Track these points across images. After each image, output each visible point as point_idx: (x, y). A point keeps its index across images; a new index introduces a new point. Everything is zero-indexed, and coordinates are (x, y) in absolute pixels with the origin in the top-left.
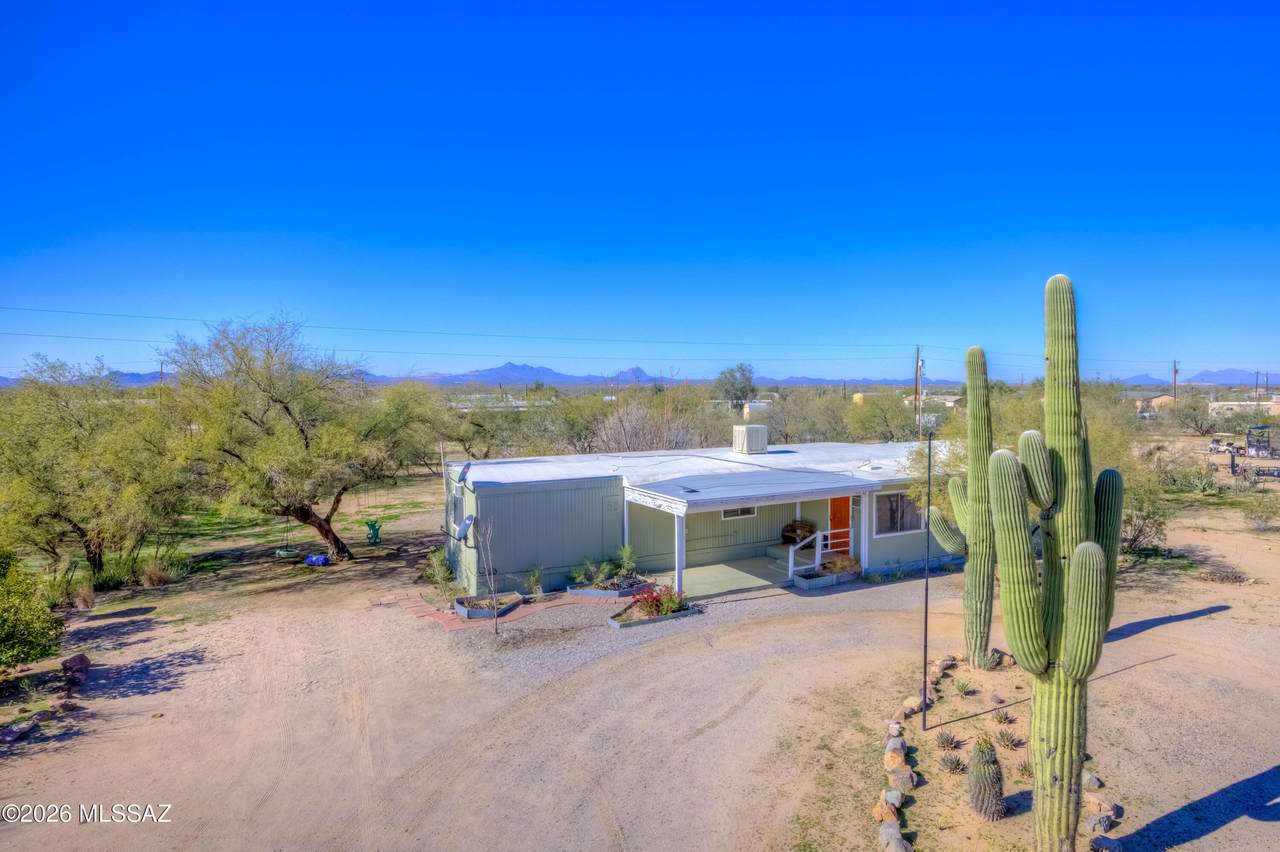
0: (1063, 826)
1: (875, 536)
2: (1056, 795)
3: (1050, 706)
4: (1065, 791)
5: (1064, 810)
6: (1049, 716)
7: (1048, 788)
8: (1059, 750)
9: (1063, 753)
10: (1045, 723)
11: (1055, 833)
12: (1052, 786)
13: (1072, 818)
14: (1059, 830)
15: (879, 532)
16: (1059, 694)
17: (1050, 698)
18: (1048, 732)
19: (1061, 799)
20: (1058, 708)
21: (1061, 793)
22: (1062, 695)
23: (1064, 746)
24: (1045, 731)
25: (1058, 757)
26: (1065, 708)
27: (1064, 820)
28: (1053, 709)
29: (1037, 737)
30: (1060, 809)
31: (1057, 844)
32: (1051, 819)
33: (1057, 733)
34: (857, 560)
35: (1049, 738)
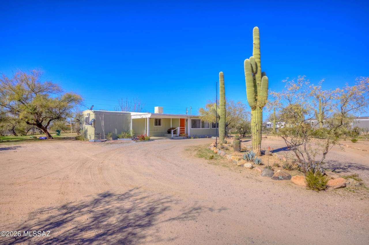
0: (259, 141)
1: (191, 129)
2: (257, 134)
3: (256, 115)
4: (259, 133)
5: (259, 137)
6: (256, 117)
7: (256, 133)
8: (258, 124)
9: (259, 125)
10: (255, 119)
11: (257, 143)
12: (256, 132)
13: (260, 139)
14: (258, 141)
15: (192, 128)
16: (258, 112)
17: (256, 113)
18: (256, 121)
19: (258, 135)
20: (257, 115)
21: (258, 134)
22: (258, 113)
23: (259, 123)
24: (255, 121)
25: (258, 125)
26: (259, 115)
27: (259, 139)
28: (257, 116)
29: (253, 122)
30: (258, 137)
31: (258, 145)
32: (256, 140)
33: (257, 120)
34: (187, 134)
35: (256, 122)
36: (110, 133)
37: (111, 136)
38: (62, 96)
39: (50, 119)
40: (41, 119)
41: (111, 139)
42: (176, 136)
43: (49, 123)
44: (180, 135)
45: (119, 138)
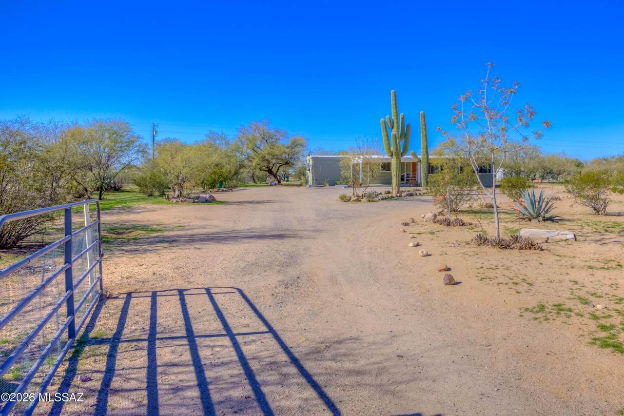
34: (417, 181)
36: (327, 178)
37: (328, 182)
38: (288, 142)
39: (279, 165)
40: (271, 165)
41: (327, 185)
42: (403, 184)
43: (278, 169)
44: (407, 183)
45: (336, 184)
